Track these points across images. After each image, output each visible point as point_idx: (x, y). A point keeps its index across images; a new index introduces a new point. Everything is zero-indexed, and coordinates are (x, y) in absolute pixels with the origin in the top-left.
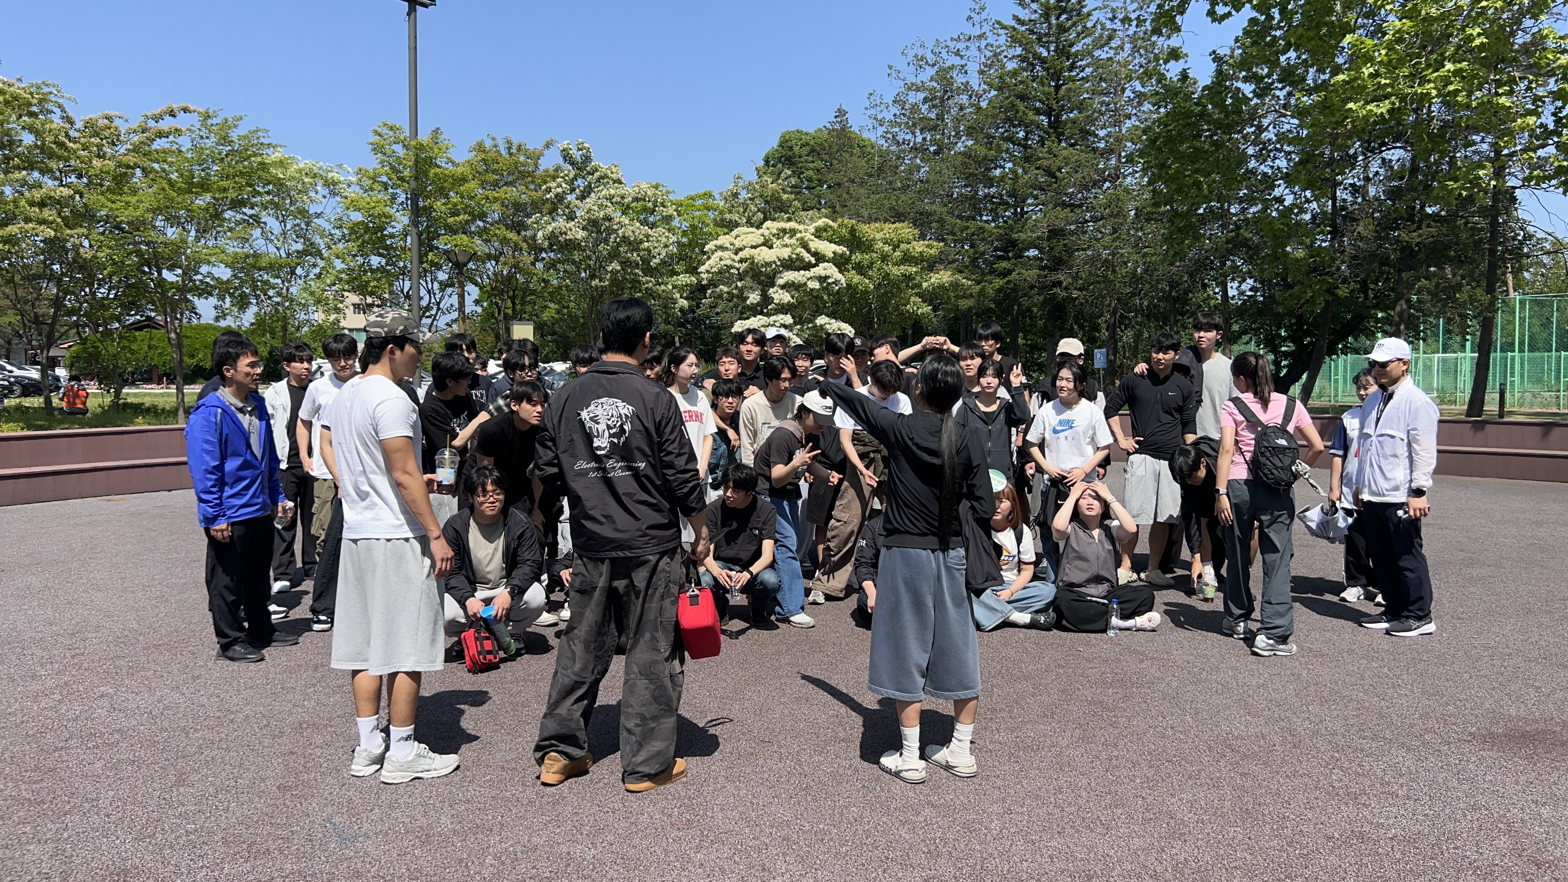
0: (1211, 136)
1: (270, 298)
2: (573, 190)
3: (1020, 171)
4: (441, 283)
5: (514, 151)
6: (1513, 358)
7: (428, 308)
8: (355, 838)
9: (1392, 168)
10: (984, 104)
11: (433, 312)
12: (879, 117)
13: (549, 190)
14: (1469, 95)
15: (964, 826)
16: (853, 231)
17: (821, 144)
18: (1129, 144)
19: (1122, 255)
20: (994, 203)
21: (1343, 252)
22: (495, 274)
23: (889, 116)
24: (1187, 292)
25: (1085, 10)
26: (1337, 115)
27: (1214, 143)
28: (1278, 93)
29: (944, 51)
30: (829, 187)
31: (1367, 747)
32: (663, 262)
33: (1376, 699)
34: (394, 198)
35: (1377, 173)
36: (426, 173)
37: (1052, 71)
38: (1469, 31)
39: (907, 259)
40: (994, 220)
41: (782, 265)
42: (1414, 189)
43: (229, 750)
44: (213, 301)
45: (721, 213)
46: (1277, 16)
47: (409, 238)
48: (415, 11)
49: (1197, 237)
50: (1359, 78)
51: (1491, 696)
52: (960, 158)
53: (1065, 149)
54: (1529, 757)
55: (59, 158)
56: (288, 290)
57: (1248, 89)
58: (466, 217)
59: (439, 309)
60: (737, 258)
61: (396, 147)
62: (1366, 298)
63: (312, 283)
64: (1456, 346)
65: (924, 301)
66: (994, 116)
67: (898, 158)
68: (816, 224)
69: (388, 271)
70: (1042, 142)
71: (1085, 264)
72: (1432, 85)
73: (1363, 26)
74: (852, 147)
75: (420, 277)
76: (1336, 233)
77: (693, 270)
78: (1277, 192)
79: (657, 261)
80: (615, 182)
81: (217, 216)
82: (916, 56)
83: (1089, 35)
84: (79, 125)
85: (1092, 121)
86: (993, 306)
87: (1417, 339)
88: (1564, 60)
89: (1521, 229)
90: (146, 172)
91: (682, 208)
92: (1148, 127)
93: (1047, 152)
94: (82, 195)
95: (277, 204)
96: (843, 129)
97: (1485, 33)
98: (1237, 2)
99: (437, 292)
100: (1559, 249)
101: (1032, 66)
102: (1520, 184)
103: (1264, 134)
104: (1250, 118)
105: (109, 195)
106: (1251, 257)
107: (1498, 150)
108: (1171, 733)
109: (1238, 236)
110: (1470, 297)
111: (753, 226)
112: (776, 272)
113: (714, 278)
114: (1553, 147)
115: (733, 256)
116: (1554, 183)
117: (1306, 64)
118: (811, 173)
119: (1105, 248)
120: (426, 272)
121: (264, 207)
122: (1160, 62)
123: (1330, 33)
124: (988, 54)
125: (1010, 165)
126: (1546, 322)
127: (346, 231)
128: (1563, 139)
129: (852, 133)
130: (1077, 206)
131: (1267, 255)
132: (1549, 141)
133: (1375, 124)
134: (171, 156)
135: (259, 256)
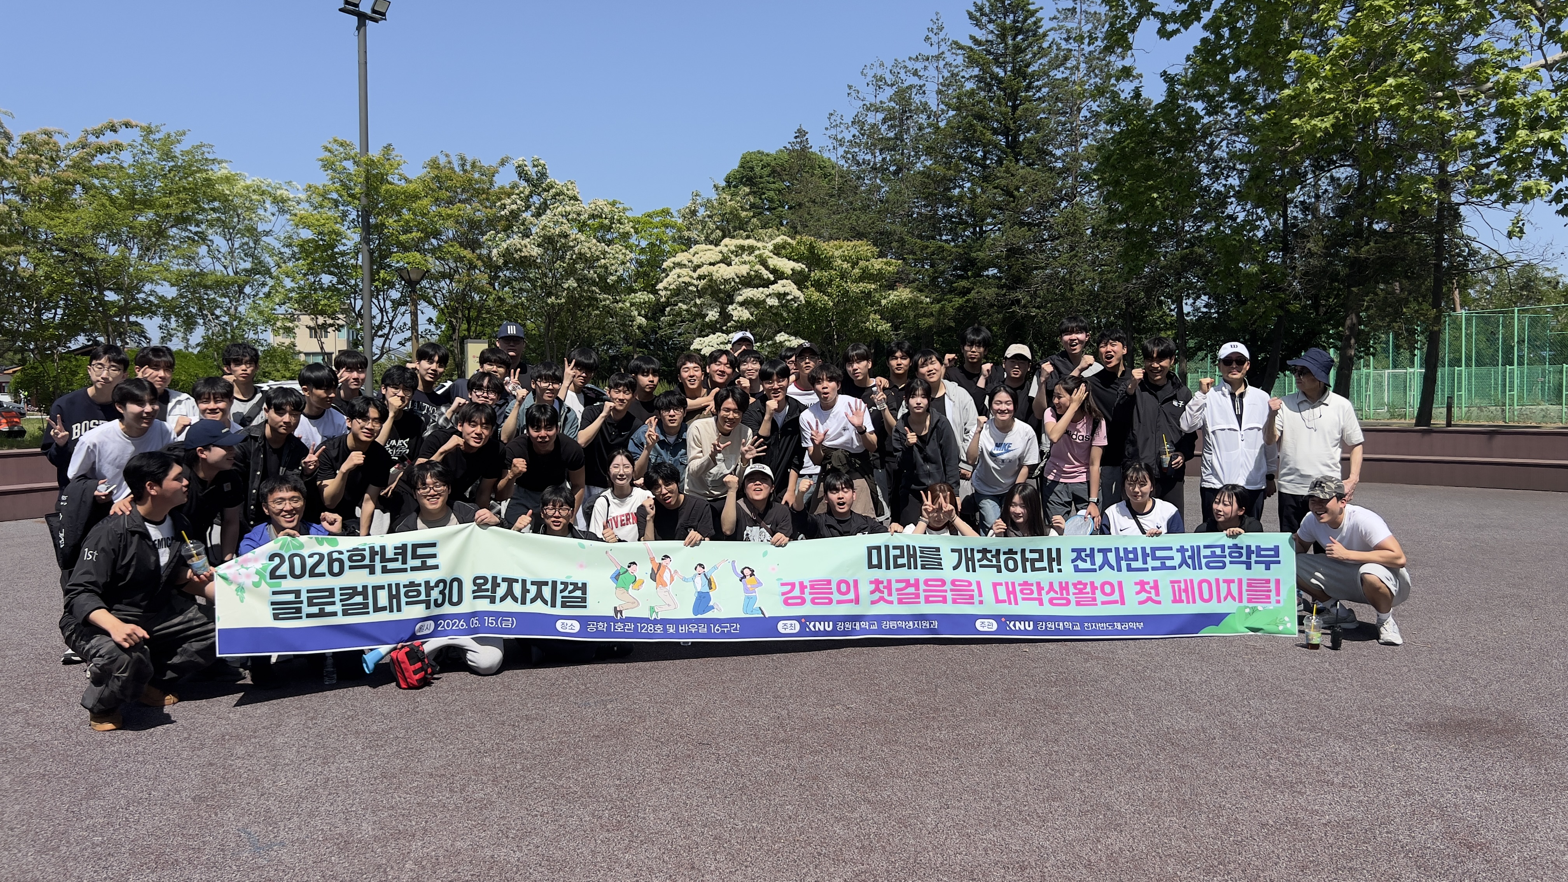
0: (1164, 154)
1: (217, 317)
2: (528, 207)
3: (979, 190)
4: (393, 301)
5: (468, 167)
6: (1460, 374)
7: (380, 327)
8: (270, 847)
9: (1340, 185)
10: (942, 124)
11: (386, 331)
12: (839, 137)
13: (503, 207)
14: (1413, 110)
15: (900, 821)
16: (811, 248)
17: (782, 165)
18: (1085, 164)
19: (1079, 273)
20: (953, 222)
21: (1294, 268)
22: (450, 292)
23: (849, 137)
24: (1143, 308)
25: (1041, 31)
26: (1285, 131)
27: (1168, 161)
28: (1227, 110)
29: (902, 71)
30: (790, 208)
31: (1304, 738)
32: (621, 279)
33: (1316, 692)
34: (345, 215)
35: (1326, 190)
36: (376, 189)
37: (1009, 91)
38: (1411, 46)
39: (866, 276)
40: (953, 240)
41: (741, 283)
42: (1360, 205)
43: (144, 762)
44: (158, 320)
45: (680, 230)
46: (1227, 35)
47: (360, 256)
48: (365, 25)
49: (1151, 254)
50: (1304, 92)
51: (1430, 688)
52: (919, 178)
53: (1023, 168)
54: (1464, 745)
56: (236, 309)
57: (1199, 106)
58: (419, 234)
59: (391, 328)
60: (695, 275)
61: (345, 163)
62: (1317, 314)
63: (261, 302)
64: (1406, 362)
65: (883, 318)
66: (953, 136)
67: (859, 178)
68: (774, 242)
69: (339, 290)
70: (1000, 162)
71: (1044, 282)
72: (1375, 99)
73: (1311, 47)
74: (813, 168)
75: (372, 296)
76: (1286, 249)
77: (652, 289)
78: (1229, 210)
79: (614, 278)
80: (571, 199)
81: (161, 233)
82: (875, 76)
83: (1046, 56)
84: (17, 140)
85: (1048, 140)
86: (953, 324)
87: (1367, 354)
88: (1502, 74)
89: (1466, 245)
90: (86, 188)
91: (639, 226)
92: (1103, 145)
93: (1005, 172)
94: (19, 212)
95: (223, 222)
96: (804, 149)
97: (1425, 48)
98: (1186, 19)
99: (390, 310)
100: (1503, 264)
101: (989, 86)
102: (1463, 200)
103: (1216, 152)
104: (1202, 136)
105: (47, 212)
106: (1205, 274)
107: (1442, 167)
108: (1112, 728)
109: (1192, 253)
110: (1416, 311)
111: (711, 243)
112: (735, 289)
113: (672, 296)
114: (1495, 164)
115: (691, 273)
116: (1495, 196)
117: (1256, 83)
118: (772, 193)
119: (1062, 266)
120: (378, 290)
121: (211, 225)
122: (1113, 81)
123: (1278, 51)
124: (946, 74)
125: (968, 185)
126: (1491, 338)
127: (296, 249)
128: (1503, 152)
129: (812, 153)
130: (1035, 225)
131: (1220, 271)
132: (1493, 159)
133: (1321, 141)
134: (112, 172)
135: (206, 274)
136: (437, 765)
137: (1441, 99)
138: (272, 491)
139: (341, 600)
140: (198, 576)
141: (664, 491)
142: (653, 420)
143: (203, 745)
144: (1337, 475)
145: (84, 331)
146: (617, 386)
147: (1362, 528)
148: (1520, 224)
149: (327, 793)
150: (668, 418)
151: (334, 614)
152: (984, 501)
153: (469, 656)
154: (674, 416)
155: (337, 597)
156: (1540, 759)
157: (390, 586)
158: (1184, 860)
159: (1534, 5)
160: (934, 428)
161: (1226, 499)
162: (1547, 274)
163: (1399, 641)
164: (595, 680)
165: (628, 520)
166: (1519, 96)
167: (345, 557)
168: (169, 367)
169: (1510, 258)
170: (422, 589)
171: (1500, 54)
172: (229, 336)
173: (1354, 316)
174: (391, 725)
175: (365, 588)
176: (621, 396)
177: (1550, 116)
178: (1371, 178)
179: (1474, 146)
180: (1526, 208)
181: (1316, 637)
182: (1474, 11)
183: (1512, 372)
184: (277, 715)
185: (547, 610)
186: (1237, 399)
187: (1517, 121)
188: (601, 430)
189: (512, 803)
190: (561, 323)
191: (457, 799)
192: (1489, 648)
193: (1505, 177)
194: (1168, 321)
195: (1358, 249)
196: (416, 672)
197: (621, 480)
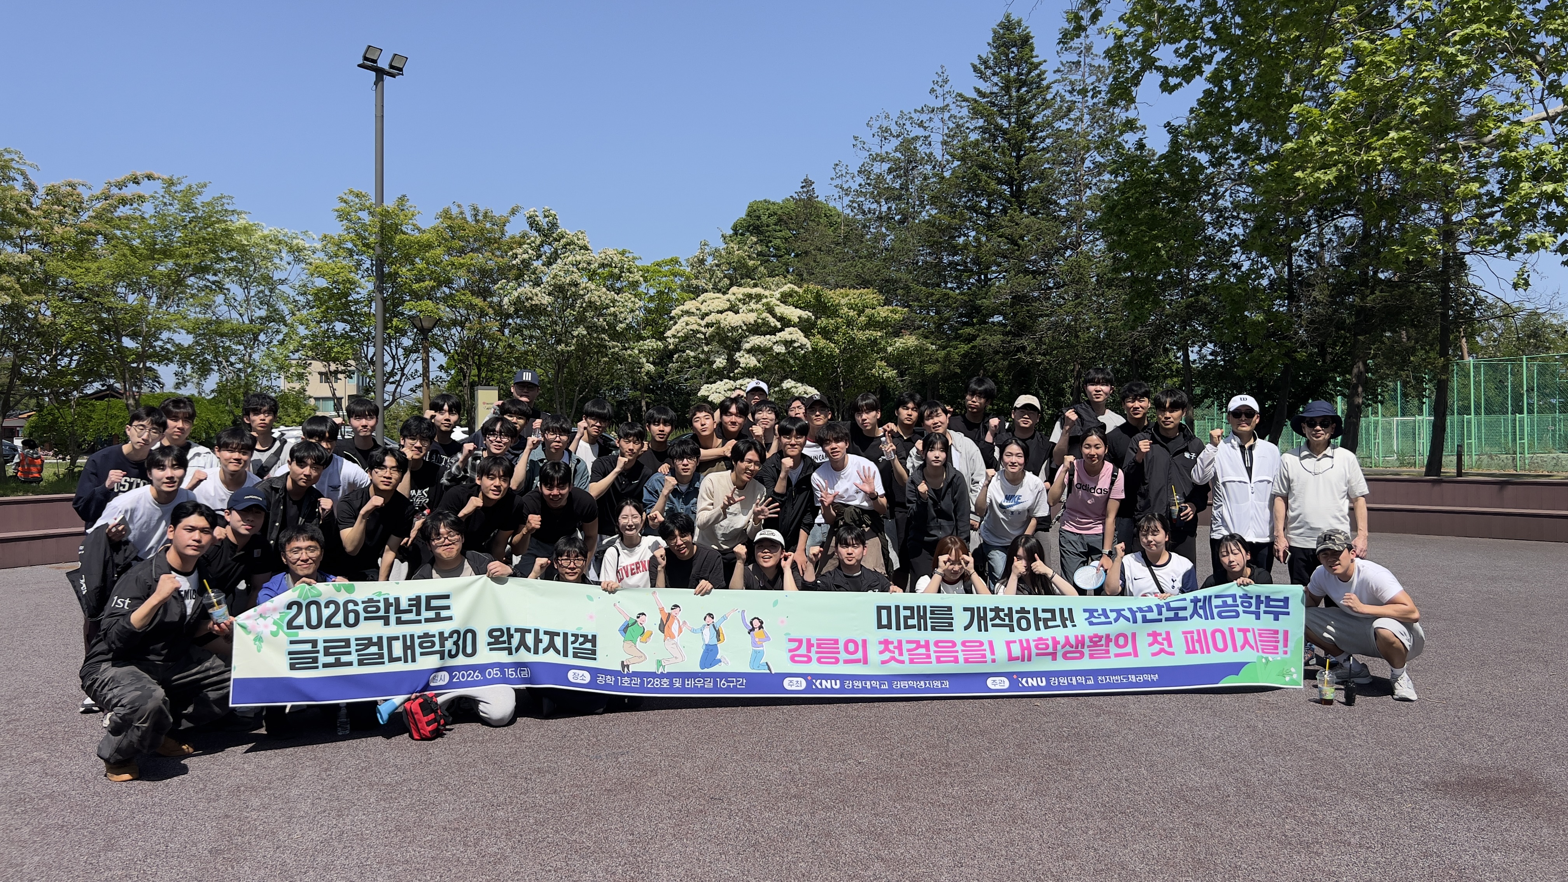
0: (1168, 204)
1: (232, 364)
2: (539, 257)
3: (984, 239)
4: (405, 349)
5: (480, 217)
6: (1469, 422)
7: (392, 374)
9: (1344, 235)
10: (947, 174)
11: (397, 378)
12: (845, 186)
13: (515, 256)
14: (1415, 162)
16: (818, 296)
17: (789, 214)
18: (1089, 213)
19: (1084, 321)
20: (958, 270)
21: (1300, 316)
22: (461, 340)
23: (855, 186)
24: (1149, 356)
25: (1045, 83)
26: (1289, 182)
27: (1171, 211)
28: (1232, 162)
29: (908, 123)
30: (797, 256)
31: (1320, 796)
32: (629, 327)
33: (1331, 749)
34: (359, 264)
35: (1330, 240)
36: (391, 239)
37: (1013, 142)
38: (1412, 101)
39: (872, 323)
40: (958, 288)
41: (749, 330)
42: (1365, 255)
43: (161, 814)
44: (174, 367)
45: (688, 279)
46: (1229, 88)
47: (373, 304)
48: (382, 80)
49: (1156, 303)
50: (1307, 145)
51: (1446, 746)
52: (924, 226)
53: (1027, 217)
54: (1482, 805)
55: (20, 224)
56: (250, 356)
57: (1203, 158)
58: (432, 283)
59: (403, 375)
60: (703, 323)
61: (362, 214)
62: (1324, 361)
63: (275, 349)
64: (1414, 410)
65: (889, 365)
66: (958, 186)
67: (864, 226)
68: (782, 290)
69: (351, 337)
70: (1004, 211)
71: (1049, 329)
72: (1377, 152)
73: (1311, 99)
74: (818, 216)
75: (384, 343)
76: (1292, 298)
77: (661, 337)
78: (1234, 258)
79: (623, 325)
80: (581, 248)
81: (179, 282)
82: (881, 127)
83: (1050, 107)
84: (41, 192)
85: (1053, 190)
86: (958, 371)
87: (1376, 403)
88: (1504, 128)
89: (1472, 294)
90: (108, 238)
91: (648, 274)
92: (1107, 195)
93: (1009, 221)
94: (42, 262)
95: (241, 271)
96: (810, 198)
97: (1426, 102)
98: (1188, 74)
99: (402, 358)
100: (1508, 313)
101: (993, 137)
102: (1469, 249)
103: (1220, 202)
104: (1206, 187)
105: (69, 262)
106: (1211, 322)
107: (1447, 218)
108: (1125, 785)
109: (1197, 301)
110: (1424, 360)
111: (719, 291)
112: (742, 337)
113: (680, 343)
114: (1499, 214)
115: (699, 321)
116: (1499, 247)
117: (1259, 134)
118: (778, 241)
119: (1068, 314)
120: (390, 338)
121: (228, 273)
122: (1117, 132)
123: (1280, 104)
124: (951, 126)
125: (973, 234)
126: (1501, 386)
127: (310, 298)
128: (1507, 204)
129: (818, 202)
130: (1041, 273)
131: (1226, 319)
132: (1496, 209)
133: (1325, 191)
134: (134, 223)
135: (222, 322)
136: (451, 818)
137: (1443, 151)
138: (289, 540)
139: (357, 651)
140: (219, 625)
141: (680, 542)
143: (218, 797)
144: (1346, 527)
145: (99, 376)
146: (626, 436)
147: (1373, 584)
148: (1525, 276)
149: (341, 846)
150: (681, 467)
151: (350, 664)
152: (993, 552)
153: (482, 707)
154: (687, 465)
155: (353, 648)
157: (404, 637)
159: (1534, 60)
160: (949, 483)
162: (1555, 322)
163: (1414, 697)
164: (606, 732)
165: (638, 568)
166: (1521, 148)
167: (360, 608)
169: (1515, 307)
170: (437, 640)
171: (1502, 108)
172: (242, 383)
173: (1361, 364)
174: (404, 777)
175: (380, 638)
176: (631, 445)
177: (1552, 169)
178: (1375, 228)
179: (1479, 196)
180: (1531, 260)
181: (1329, 692)
182: (1474, 67)
183: (1522, 421)
185: (559, 660)
186: (1247, 452)
187: (1520, 173)
189: (525, 858)
190: (570, 368)
191: (471, 853)
192: (1504, 705)
193: (1509, 228)
194: (1174, 368)
195: (1363, 298)
196: (428, 723)
197: (631, 530)
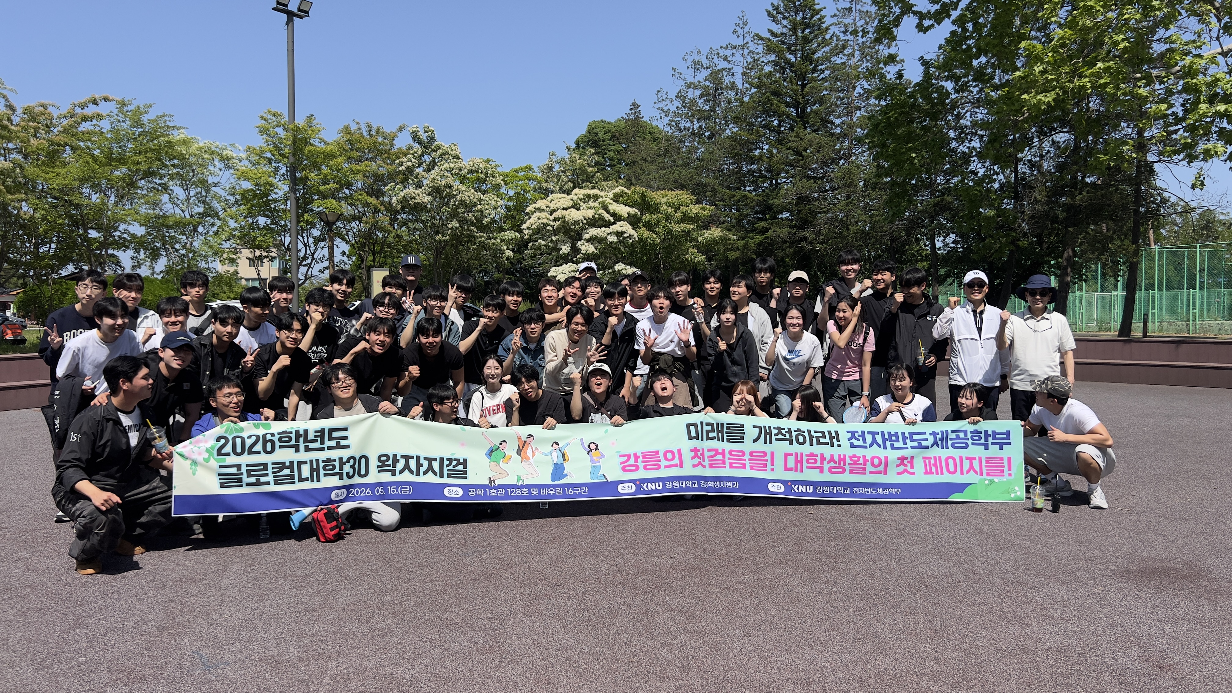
0: (921, 122)
1: (177, 250)
2: (420, 164)
3: (775, 151)
4: (315, 238)
5: (374, 133)
6: (1154, 296)
7: (305, 258)
8: (218, 666)
9: (1059, 147)
10: (746, 99)
11: (309, 261)
12: (665, 109)
13: (401, 164)
14: (1117, 88)
15: (712, 646)
16: (643, 196)
17: (620, 131)
18: (859, 130)
19: (854, 216)
20: (755, 176)
21: (1024, 212)
22: (359, 231)
23: (673, 109)
24: (905, 243)
25: (824, 26)
26: (1016, 104)
27: (924, 128)
28: (971, 89)
29: (715, 57)
30: (626, 165)
31: (1030, 582)
32: (493, 221)
33: (1040, 546)
34: (277, 170)
35: (1049, 151)
36: (301, 150)
37: (799, 73)
38: (1116, 38)
39: (686, 218)
40: (755, 190)
41: (588, 224)
42: (1076, 163)
43: (119, 599)
44: (130, 253)
45: (539, 182)
46: (971, 29)
47: (289, 202)
48: (292, 21)
49: (910, 202)
50: (1032, 74)
51: (1130, 543)
52: (728, 142)
53: (810, 133)
54: (1156, 588)
55: (3, 138)
56: (191, 244)
57: (949, 85)
58: (335, 185)
59: (313, 259)
60: (552, 218)
61: (277, 129)
62: (1041, 248)
63: (211, 239)
64: (1111, 287)
65: (699, 252)
66: (755, 108)
67: (680, 142)
68: (614, 191)
69: (272, 229)
70: (792, 129)
71: (826, 223)
72: (1087, 79)
73: (1036, 38)
74: (644, 133)
75: (298, 234)
76: (1017, 197)
77: (518, 229)
78: (972, 167)
79: (488, 220)
80: (454, 157)
81: (132, 184)
82: (694, 61)
83: (828, 45)
84: (19, 111)
85: (830, 112)
87: (1080, 280)
88: (1188, 60)
89: (1159, 194)
90: (74, 149)
91: (507, 179)
92: (873, 116)
93: (796, 136)
94: (21, 167)
95: (181, 175)
96: (637, 118)
97: (1127, 39)
98: (939, 17)
99: (312, 245)
100: (1188, 210)
101: (783, 69)
102: (1157, 159)
103: (962, 121)
104: (950, 109)
105: (43, 168)
106: (953, 217)
107: (1140, 133)
108: (879, 574)
109: (942, 200)
110: (1119, 247)
111: (564, 192)
112: (583, 229)
113: (533, 234)
114: (1182, 131)
115: (549, 216)
116: (1181, 156)
117: (994, 67)
118: (612, 153)
119: (841, 211)
120: (303, 230)
121: (172, 178)
122: (881, 65)
123: (1011, 41)
124: (750, 60)
125: (766, 147)
126: (1178, 268)
127: (238, 197)
128: (1188, 121)
129: (644, 122)
130: (819, 178)
131: (965, 215)
132: (1180, 126)
133: (1045, 112)
134: (94, 136)
135: (168, 217)
136: (348, 602)
137: (1139, 79)
138: (219, 387)
139: (273, 473)
140: (161, 454)
141: (527, 387)
142: (518, 331)
143: (165, 586)
144: (1058, 375)
145: (72, 261)
146: (489, 305)
147: (1078, 418)
148: (1202, 178)
149: (262, 623)
150: (530, 330)
151: (268, 483)
152: (778, 397)
153: (374, 516)
154: (535, 328)
155: (270, 470)
156: (1216, 598)
157: (311, 461)
158: (935, 678)
159: (1213, 5)
160: (740, 338)
161: (968, 394)
162: (1222, 217)
163: (1105, 505)
164: (472, 535)
165: (498, 409)
166: (1201, 77)
167: (276, 438)
168: (140, 290)
169: (1193, 204)
170: (337, 464)
171: (1186, 44)
172: (186, 265)
173: (1070, 250)
174: (312, 570)
175: (292, 463)
176: (492, 314)
177: (1225, 93)
178: (1084, 142)
179: (1165, 116)
180: (1206, 166)
181: (1040, 503)
182: (1166, 10)
183: (1195, 295)
184: (223, 562)
185: (437, 480)
186: (978, 315)
187: (1199, 96)
188: (477, 340)
189: (407, 632)
190: (447, 255)
191: (364, 628)
192: (1176, 511)
193: (1190, 141)
194: (924, 254)
195: (1073, 197)
196: (332, 529)
197: (493, 379)
